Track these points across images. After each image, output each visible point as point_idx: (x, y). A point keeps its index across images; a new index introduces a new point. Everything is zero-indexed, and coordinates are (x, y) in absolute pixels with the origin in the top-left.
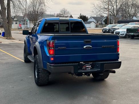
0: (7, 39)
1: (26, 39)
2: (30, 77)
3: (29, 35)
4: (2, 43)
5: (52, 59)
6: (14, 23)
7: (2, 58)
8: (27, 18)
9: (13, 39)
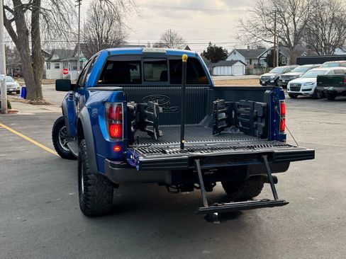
0: (32, 103)
1: (65, 102)
2: (71, 194)
3: (71, 92)
4: (18, 113)
5: (117, 149)
6: (53, 65)
7: (12, 148)
8: (82, 55)
9: (46, 104)
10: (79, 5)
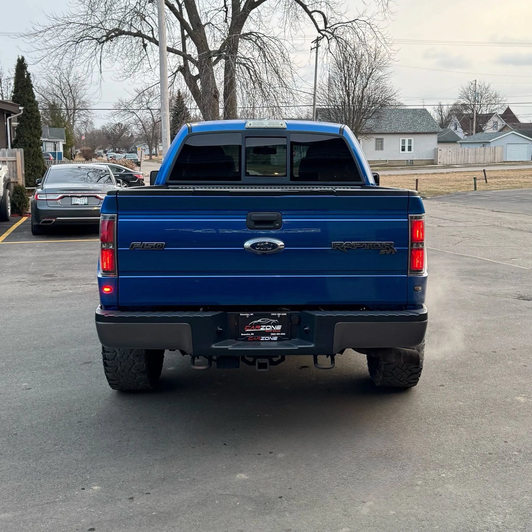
5: (107, 289)
10: (317, 48)
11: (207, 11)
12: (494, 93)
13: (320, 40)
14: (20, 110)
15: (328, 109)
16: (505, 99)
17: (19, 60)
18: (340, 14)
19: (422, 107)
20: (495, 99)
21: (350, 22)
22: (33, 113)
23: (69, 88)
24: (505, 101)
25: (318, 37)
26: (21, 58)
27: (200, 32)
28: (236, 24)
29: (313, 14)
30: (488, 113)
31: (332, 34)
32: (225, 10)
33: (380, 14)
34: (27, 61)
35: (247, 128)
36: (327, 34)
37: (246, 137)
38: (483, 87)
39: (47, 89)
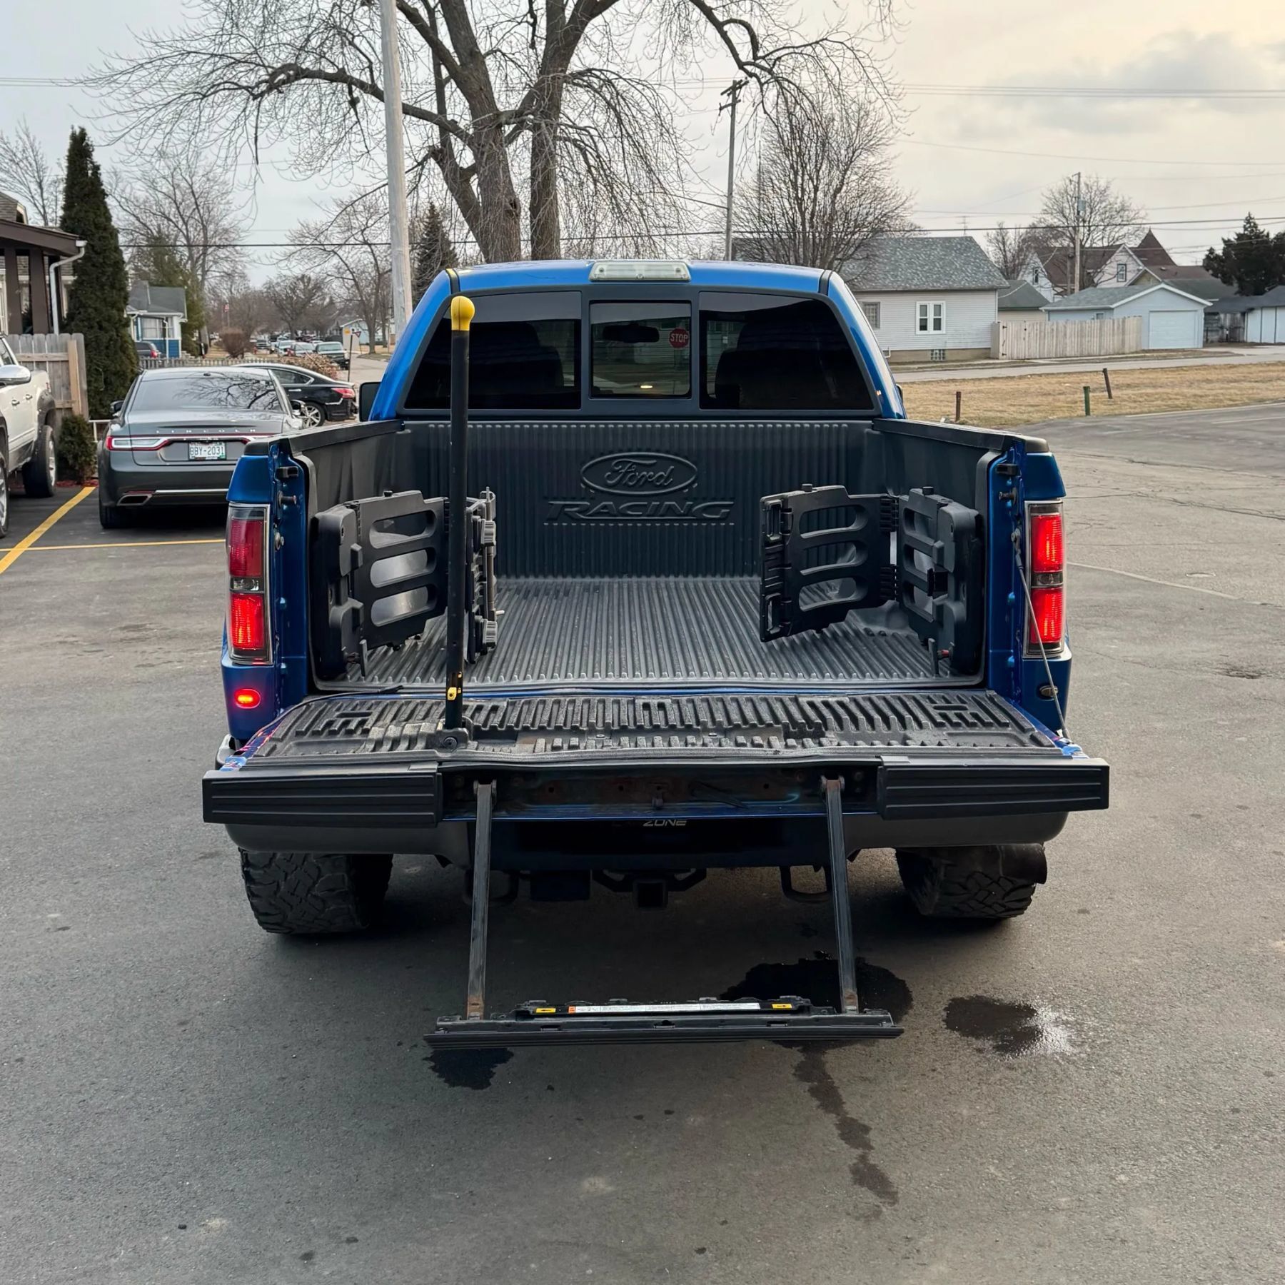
5: (246, 699)
10: (733, 105)
11: (490, 23)
12: (1119, 201)
13: (740, 88)
14: (79, 248)
15: (758, 241)
16: (1142, 213)
17: (73, 137)
18: (786, 27)
19: (961, 234)
20: (1121, 214)
21: (810, 45)
22: (107, 254)
23: (193, 200)
24: (1143, 218)
25: (734, 82)
26: (78, 131)
27: (477, 70)
28: (557, 50)
29: (726, 28)
30: (1106, 244)
31: (770, 71)
32: (531, 21)
33: (874, 27)
34: (93, 137)
35: (593, 281)
36: (758, 71)
37: (592, 302)
38: (1095, 188)
39: (145, 202)
